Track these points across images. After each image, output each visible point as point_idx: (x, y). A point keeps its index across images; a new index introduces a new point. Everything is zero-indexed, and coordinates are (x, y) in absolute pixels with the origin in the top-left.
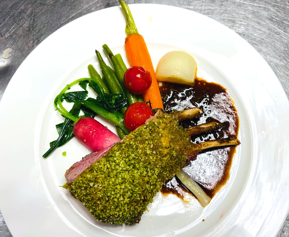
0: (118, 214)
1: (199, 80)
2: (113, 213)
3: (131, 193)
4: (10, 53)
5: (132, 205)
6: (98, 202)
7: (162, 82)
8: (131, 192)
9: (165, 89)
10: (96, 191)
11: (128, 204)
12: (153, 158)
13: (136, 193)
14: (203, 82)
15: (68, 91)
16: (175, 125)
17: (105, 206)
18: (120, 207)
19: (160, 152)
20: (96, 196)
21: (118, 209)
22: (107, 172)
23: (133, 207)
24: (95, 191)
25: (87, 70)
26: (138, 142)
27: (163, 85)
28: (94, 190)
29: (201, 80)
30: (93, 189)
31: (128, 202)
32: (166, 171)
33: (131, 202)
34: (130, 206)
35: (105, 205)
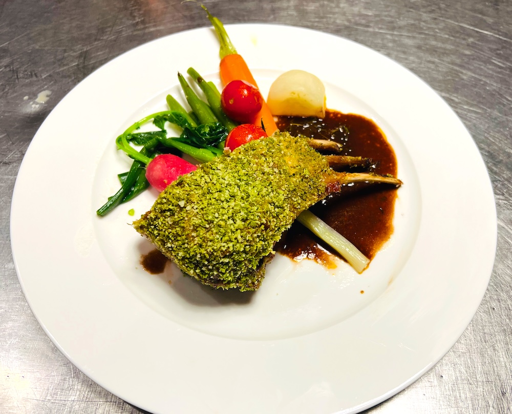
0: (226, 246)
1: (331, 111)
2: (218, 246)
3: (245, 213)
4: (47, 96)
5: (249, 232)
6: (194, 234)
7: (277, 116)
8: (246, 211)
9: (282, 124)
10: (189, 216)
11: (242, 231)
12: (275, 178)
13: (253, 215)
14: (336, 114)
15: (136, 132)
16: (303, 145)
17: (204, 237)
18: (230, 234)
19: (284, 170)
20: (190, 225)
21: (226, 238)
22: (205, 187)
23: (250, 235)
24: (187, 216)
25: (165, 102)
26: (251, 156)
27: (279, 120)
28: (185, 215)
29: (333, 111)
30: (184, 213)
31: (242, 227)
32: (297, 195)
33: (246, 228)
34: (245, 233)
35: (204, 235)
